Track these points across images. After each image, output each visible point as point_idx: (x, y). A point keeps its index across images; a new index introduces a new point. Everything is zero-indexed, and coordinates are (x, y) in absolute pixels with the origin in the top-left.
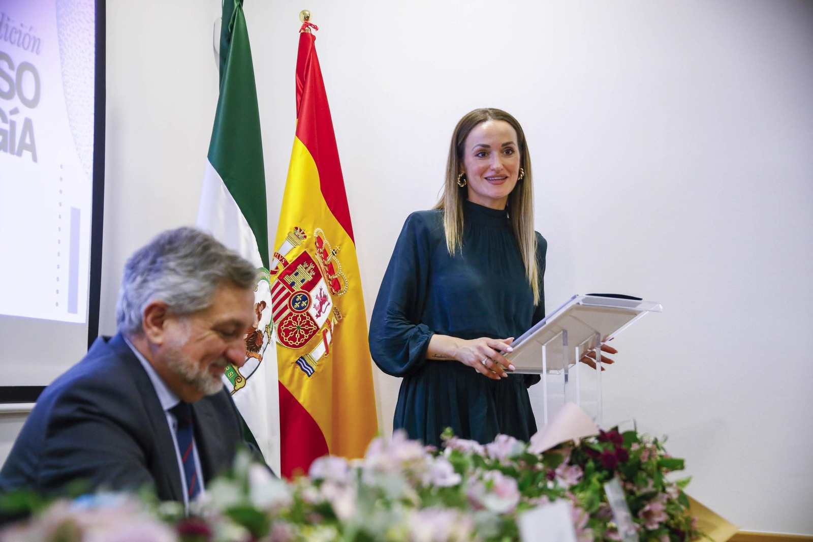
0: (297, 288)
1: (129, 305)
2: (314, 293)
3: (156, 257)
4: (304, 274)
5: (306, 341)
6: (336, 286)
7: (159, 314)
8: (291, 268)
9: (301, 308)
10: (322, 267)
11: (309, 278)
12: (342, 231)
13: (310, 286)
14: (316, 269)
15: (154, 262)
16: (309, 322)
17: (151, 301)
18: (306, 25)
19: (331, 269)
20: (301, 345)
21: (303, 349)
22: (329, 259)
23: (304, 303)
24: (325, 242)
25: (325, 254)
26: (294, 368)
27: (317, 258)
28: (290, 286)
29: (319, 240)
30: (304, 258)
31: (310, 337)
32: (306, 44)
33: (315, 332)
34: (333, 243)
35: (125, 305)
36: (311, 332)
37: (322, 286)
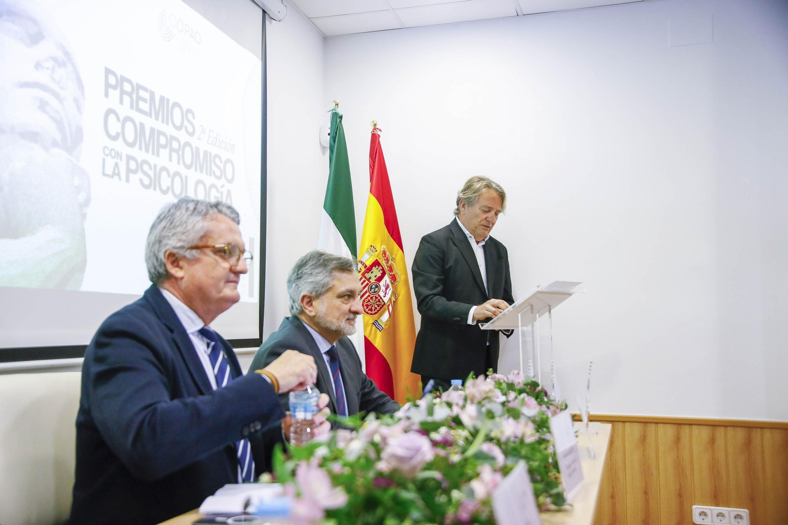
0: (373, 280)
2: (382, 283)
4: (377, 272)
5: (378, 311)
6: (394, 278)
7: (309, 300)
8: (369, 269)
9: (375, 292)
10: (386, 268)
11: (379, 275)
12: (397, 247)
13: (379, 279)
14: (383, 270)
16: (379, 299)
18: (375, 129)
19: (391, 269)
20: (375, 313)
21: (376, 315)
22: (390, 262)
23: (377, 289)
24: (387, 253)
25: (387, 260)
26: (372, 326)
27: (383, 263)
28: (369, 280)
29: (384, 253)
30: (376, 263)
31: (381, 308)
32: (375, 139)
33: (383, 306)
34: (391, 254)
35: (292, 302)
36: (381, 306)
37: (387, 278)
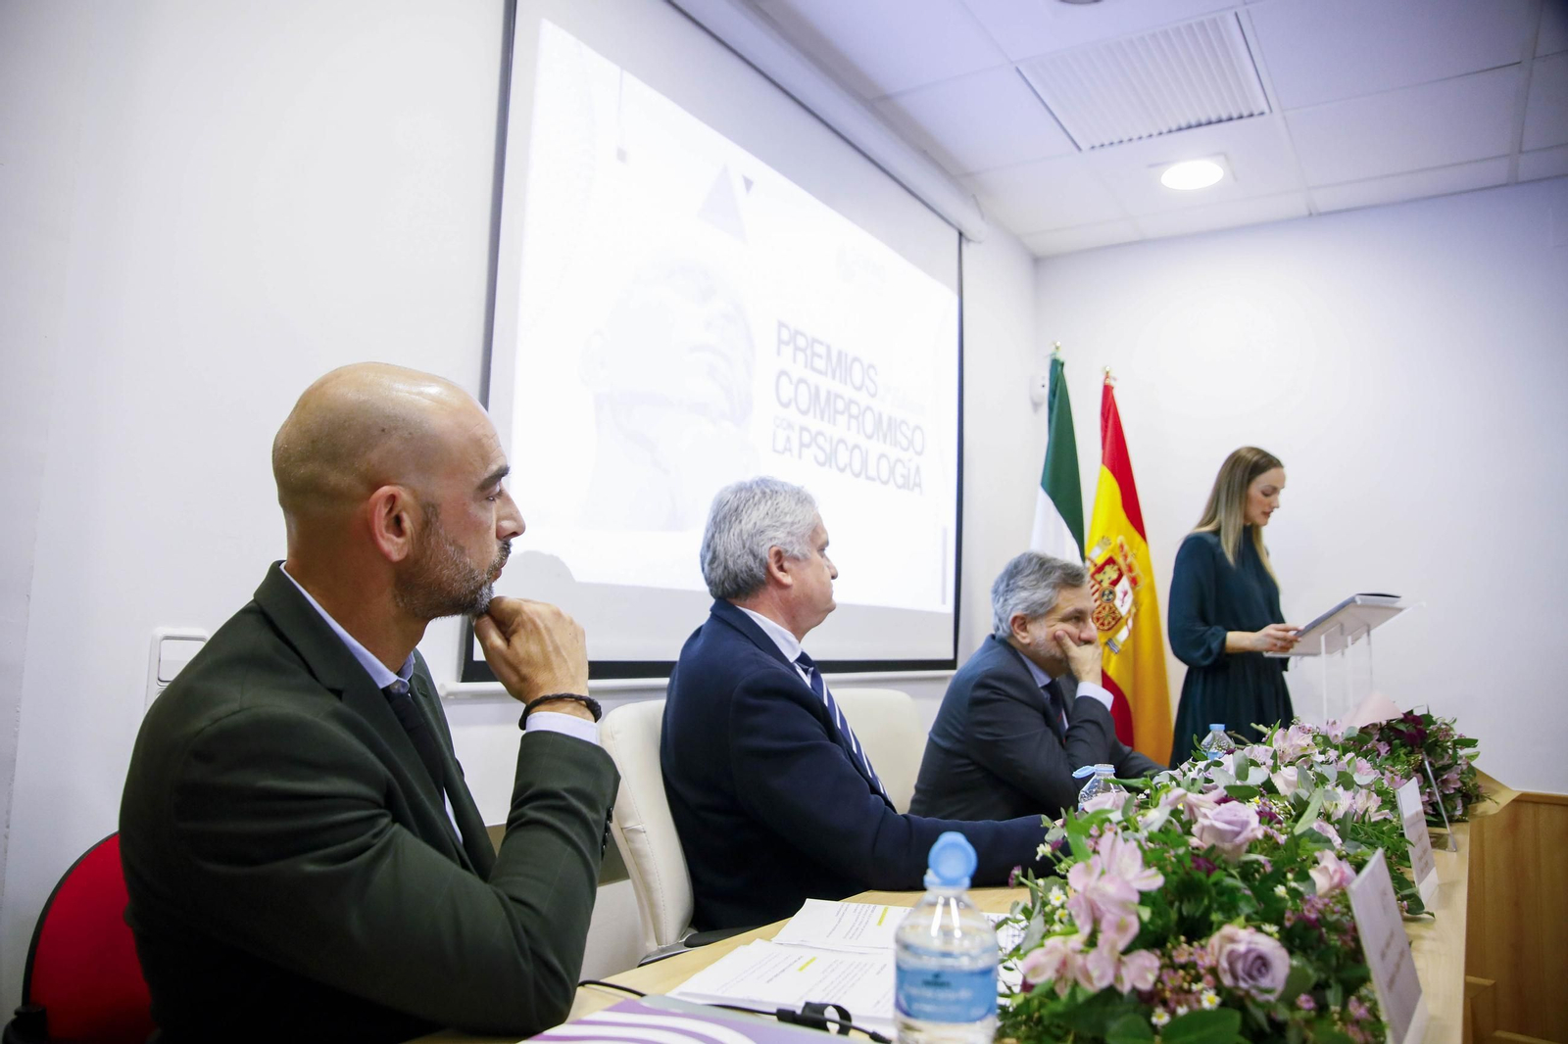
0: (1106, 584)
1: (1000, 620)
2: (1119, 589)
3: (1009, 580)
4: (1111, 573)
5: (1113, 626)
6: (1134, 582)
7: (1022, 622)
8: (1100, 569)
9: (1108, 600)
10: (1124, 568)
11: (1115, 576)
12: (1137, 537)
13: (1115, 583)
14: (1119, 570)
15: (1008, 585)
16: (1113, 611)
17: (1013, 615)
18: (1107, 377)
19: (1130, 569)
20: (1109, 629)
21: (1110, 633)
22: (1129, 560)
23: (1111, 597)
24: (1126, 547)
25: (1126, 557)
26: (1104, 649)
27: (1120, 560)
28: (1100, 583)
29: (1122, 546)
30: (1110, 561)
31: (1116, 623)
32: (1107, 391)
33: (1119, 619)
34: (1131, 548)
35: (997, 620)
36: (1117, 620)
37: (1124, 583)
